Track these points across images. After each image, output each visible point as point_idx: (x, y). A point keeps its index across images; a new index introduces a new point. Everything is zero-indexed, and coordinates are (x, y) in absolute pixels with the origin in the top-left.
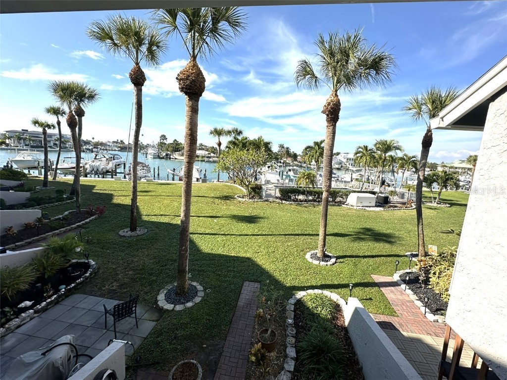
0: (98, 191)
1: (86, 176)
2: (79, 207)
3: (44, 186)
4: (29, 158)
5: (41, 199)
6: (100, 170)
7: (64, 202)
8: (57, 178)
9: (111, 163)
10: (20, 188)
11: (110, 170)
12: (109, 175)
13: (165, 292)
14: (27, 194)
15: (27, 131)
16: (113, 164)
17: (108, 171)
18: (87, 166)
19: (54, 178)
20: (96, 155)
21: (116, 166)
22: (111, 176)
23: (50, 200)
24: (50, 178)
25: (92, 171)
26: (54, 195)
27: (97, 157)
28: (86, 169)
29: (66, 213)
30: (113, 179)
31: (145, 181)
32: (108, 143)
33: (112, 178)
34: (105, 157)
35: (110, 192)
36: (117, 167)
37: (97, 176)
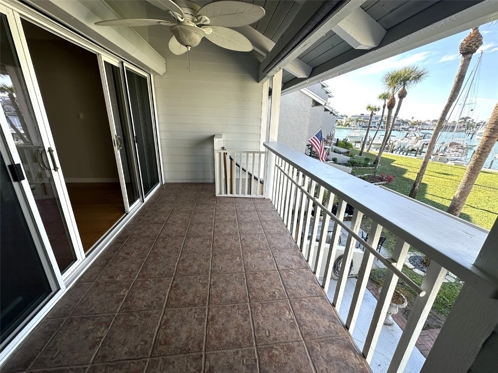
0: (395, 165)
1: (392, 152)
2: (375, 173)
3: (359, 155)
4: (358, 135)
5: (355, 163)
6: (406, 147)
7: (367, 168)
8: (370, 151)
9: (419, 141)
10: (347, 154)
11: (416, 149)
12: (414, 153)
13: (412, 255)
14: (348, 158)
15: (363, 115)
16: (421, 142)
17: (413, 150)
18: (396, 144)
19: (368, 151)
20: (408, 134)
21: (423, 145)
22: (414, 155)
23: (359, 165)
24: (365, 150)
25: (398, 148)
26: (363, 162)
27: (408, 136)
28: (394, 146)
29: (366, 175)
30: (415, 158)
31: (454, 164)
32: (427, 123)
33: (415, 156)
34: (415, 136)
35: (406, 168)
36: (425, 146)
37: (401, 153)
